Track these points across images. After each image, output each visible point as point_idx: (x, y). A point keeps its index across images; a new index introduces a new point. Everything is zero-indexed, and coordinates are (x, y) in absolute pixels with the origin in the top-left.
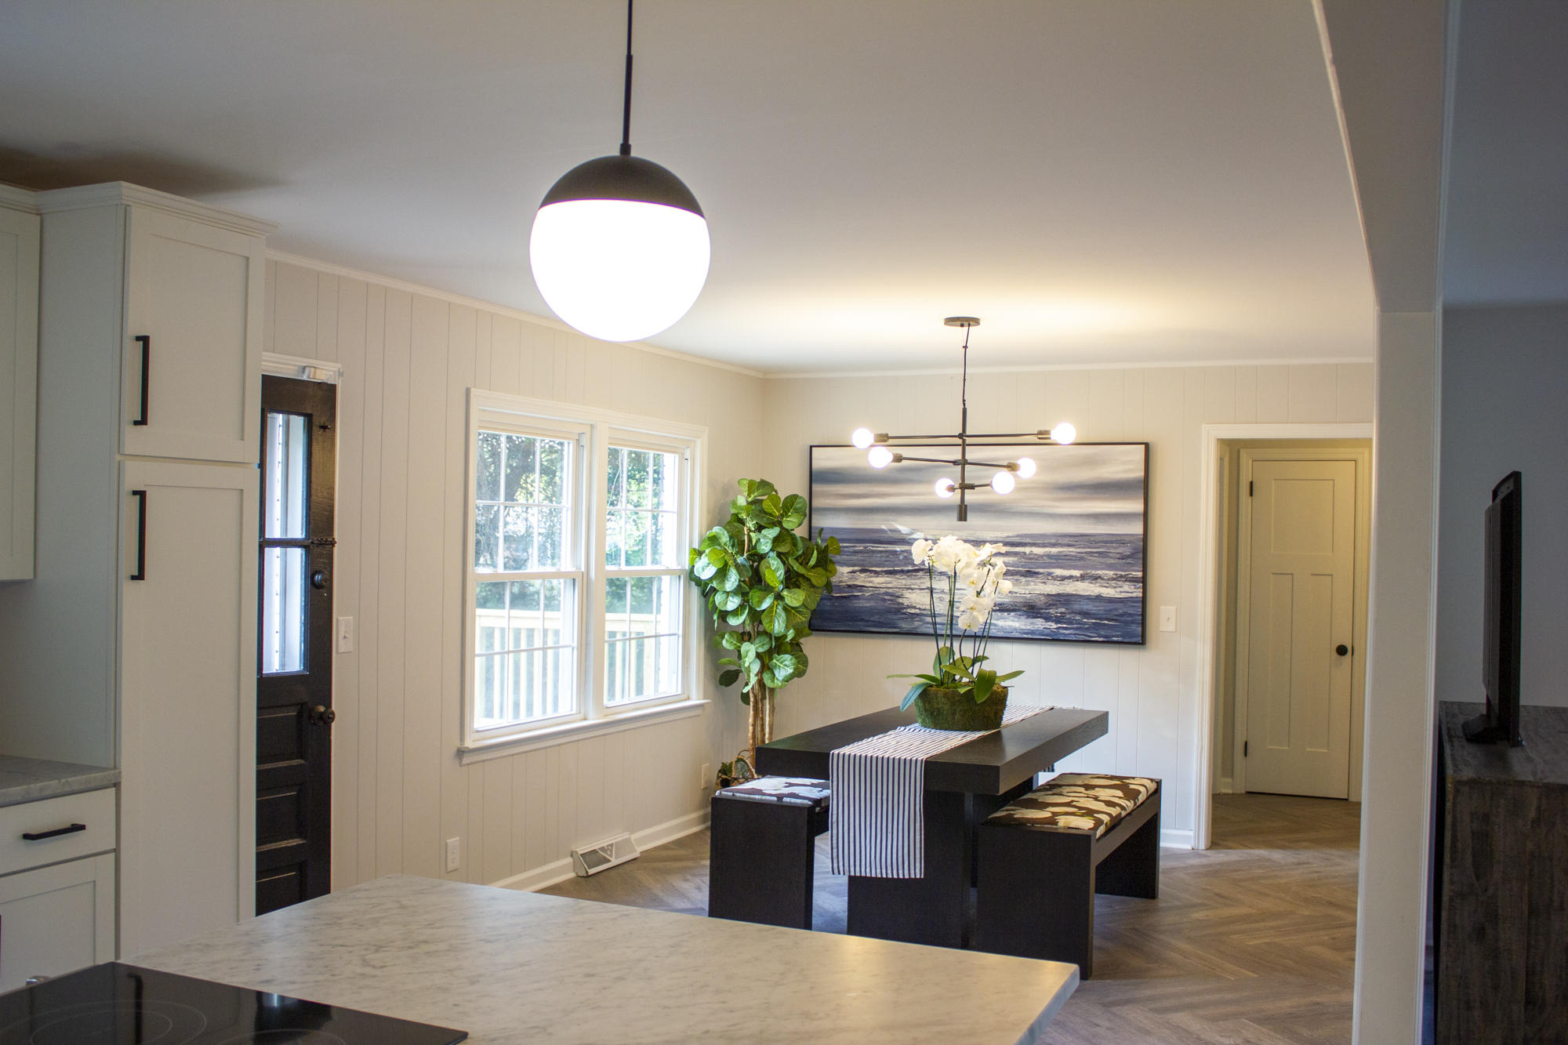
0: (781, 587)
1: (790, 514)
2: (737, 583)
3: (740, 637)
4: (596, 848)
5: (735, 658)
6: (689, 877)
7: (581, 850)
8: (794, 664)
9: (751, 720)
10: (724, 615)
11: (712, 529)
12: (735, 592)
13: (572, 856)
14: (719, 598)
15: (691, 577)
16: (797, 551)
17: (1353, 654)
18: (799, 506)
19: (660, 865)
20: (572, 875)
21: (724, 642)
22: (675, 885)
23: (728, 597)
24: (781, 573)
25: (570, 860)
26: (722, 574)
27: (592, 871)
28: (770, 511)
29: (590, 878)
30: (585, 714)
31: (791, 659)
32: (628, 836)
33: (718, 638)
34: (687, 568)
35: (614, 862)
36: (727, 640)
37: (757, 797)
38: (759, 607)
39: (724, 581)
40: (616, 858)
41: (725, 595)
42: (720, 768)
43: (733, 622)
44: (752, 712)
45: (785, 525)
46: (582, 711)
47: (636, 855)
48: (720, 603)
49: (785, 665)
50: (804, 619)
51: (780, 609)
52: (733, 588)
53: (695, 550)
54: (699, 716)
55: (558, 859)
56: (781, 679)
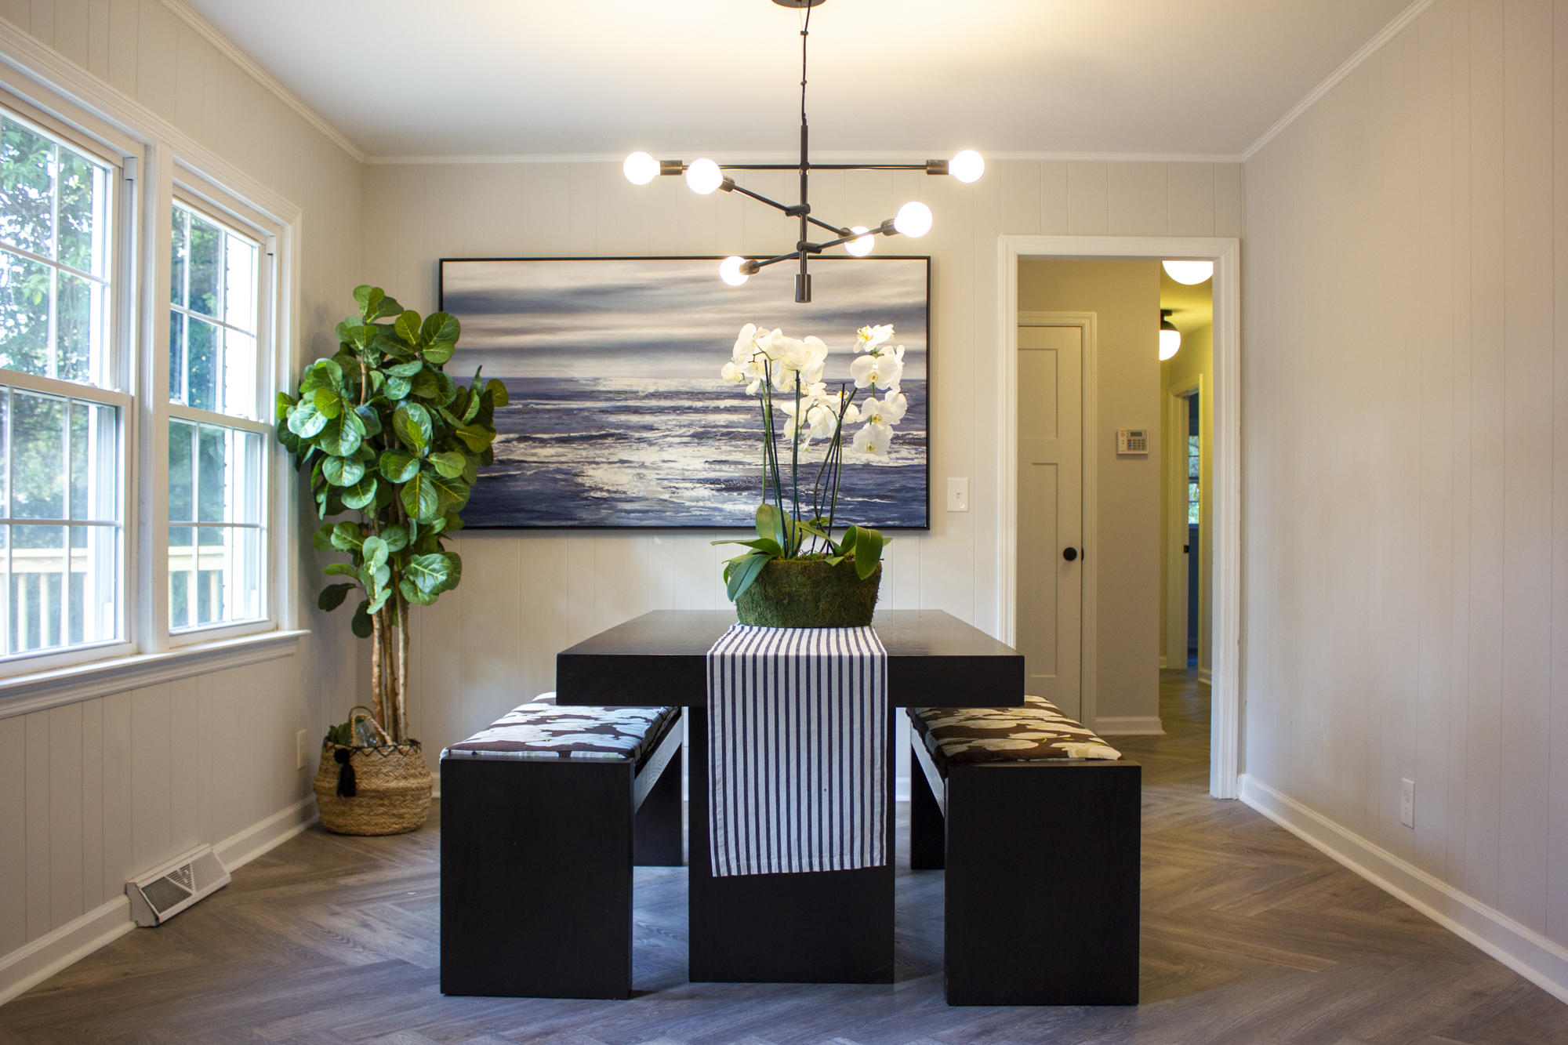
0: (426, 450)
1: (432, 343)
2: (358, 444)
3: (357, 530)
4: (164, 874)
5: (347, 561)
6: (337, 909)
7: (143, 879)
8: (447, 568)
9: (375, 658)
10: (337, 493)
11: (313, 363)
12: (356, 458)
13: (126, 893)
14: (328, 468)
15: (283, 436)
16: (446, 397)
17: (1082, 558)
18: (447, 330)
19: (275, 892)
20: (128, 927)
21: (333, 540)
22: (321, 923)
23: (342, 467)
24: (427, 428)
25: (123, 900)
26: (334, 429)
27: (164, 916)
28: (404, 336)
29: (164, 929)
30: (139, 645)
31: (442, 561)
32: (209, 850)
33: (321, 534)
34: (272, 423)
35: (196, 895)
36: (337, 536)
37: (520, 754)
38: (399, 477)
39: (338, 440)
40: (198, 889)
41: (337, 464)
42: (327, 734)
43: (353, 503)
44: (376, 646)
45: (428, 357)
46: (134, 640)
47: (226, 879)
48: (331, 475)
49: (434, 570)
50: (461, 499)
51: (426, 484)
52: (352, 451)
53: (284, 395)
54: (292, 655)
55: (104, 901)
56: (427, 590)
